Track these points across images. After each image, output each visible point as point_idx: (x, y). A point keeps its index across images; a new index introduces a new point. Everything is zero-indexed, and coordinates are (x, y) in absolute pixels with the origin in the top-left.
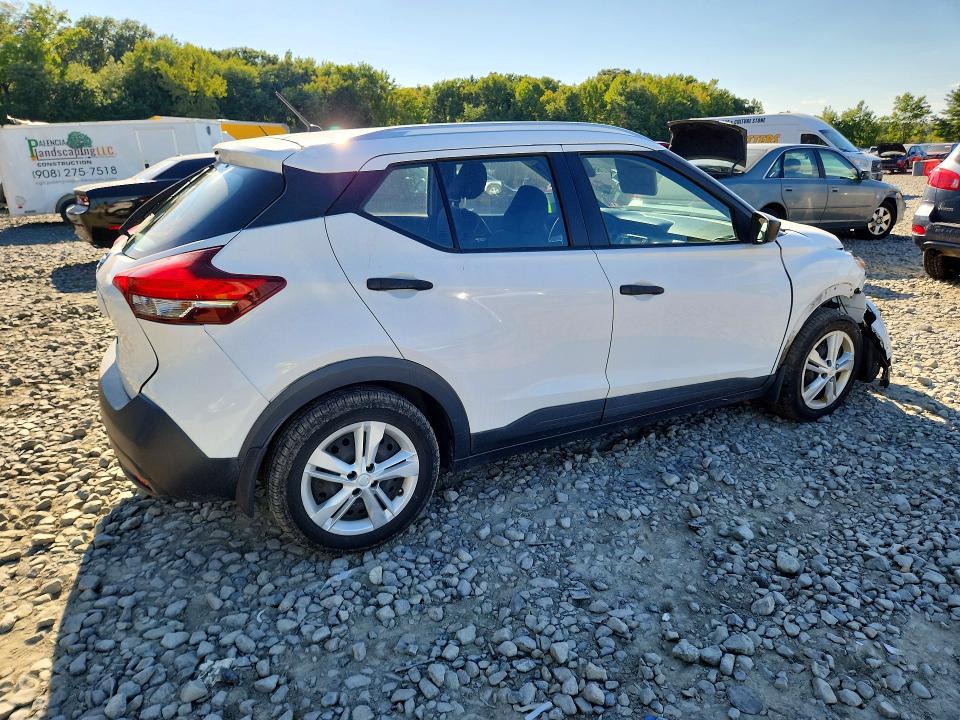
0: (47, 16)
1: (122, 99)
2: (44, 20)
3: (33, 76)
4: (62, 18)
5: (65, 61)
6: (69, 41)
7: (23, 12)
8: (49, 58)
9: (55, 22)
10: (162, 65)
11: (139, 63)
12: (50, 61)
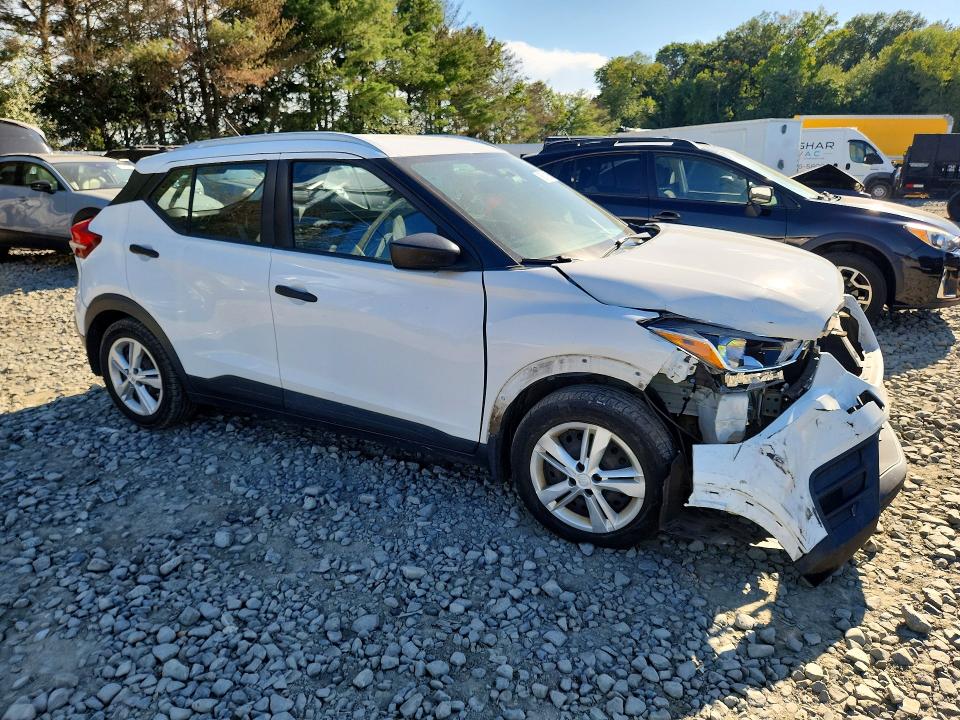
0: (818, 22)
1: (864, 95)
2: (812, 26)
3: (785, 81)
4: (830, 22)
5: (820, 64)
6: (832, 43)
7: (798, 21)
8: (805, 63)
9: (822, 26)
10: (919, 57)
11: (895, 56)
12: (806, 65)
